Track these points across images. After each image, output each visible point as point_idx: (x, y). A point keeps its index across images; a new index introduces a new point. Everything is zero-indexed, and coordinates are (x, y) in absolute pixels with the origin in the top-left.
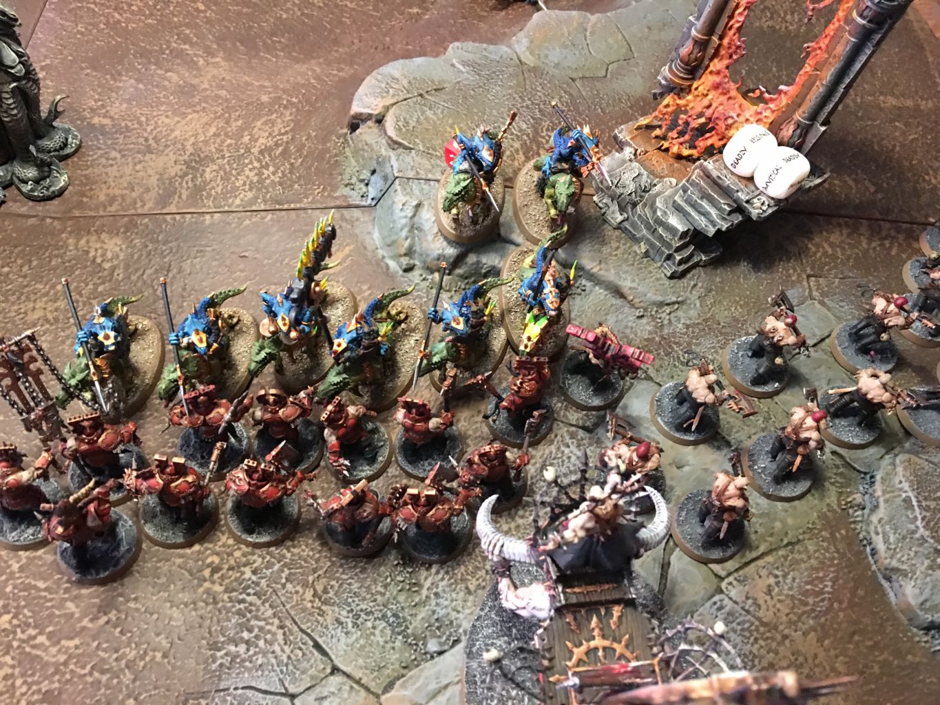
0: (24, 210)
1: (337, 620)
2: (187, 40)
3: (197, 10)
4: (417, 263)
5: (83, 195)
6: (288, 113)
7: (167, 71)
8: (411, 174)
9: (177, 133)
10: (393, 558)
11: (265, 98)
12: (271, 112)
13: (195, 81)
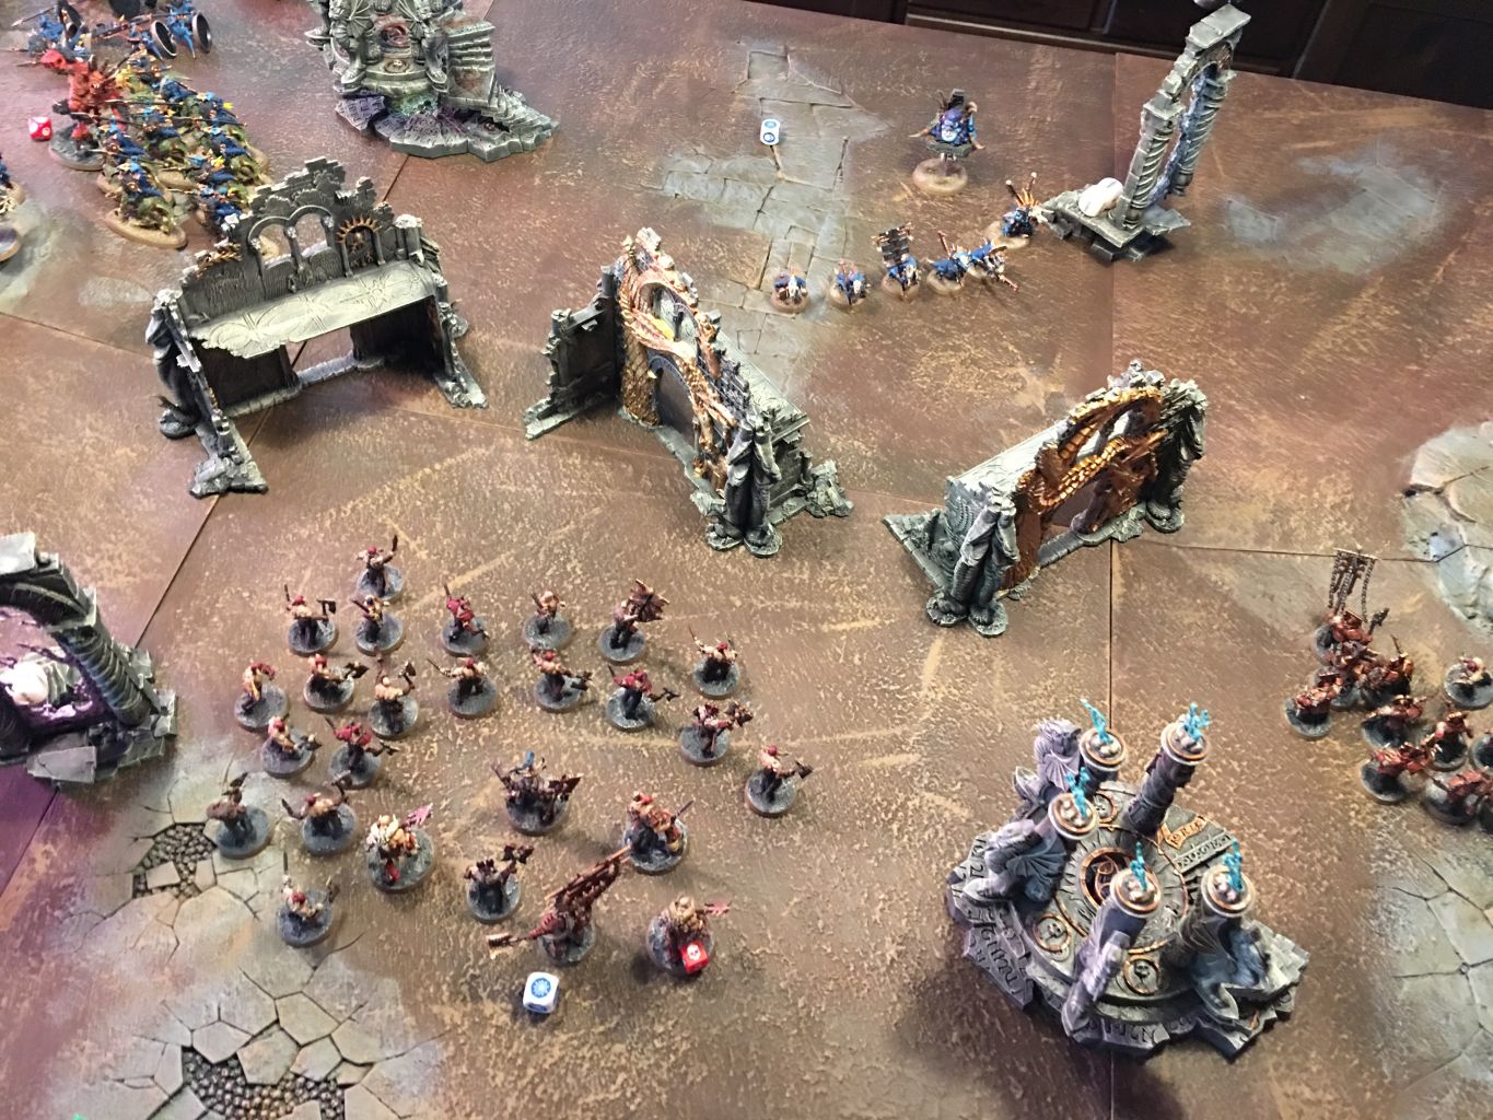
0: (1155, 539)
1: (1446, 860)
2: (1231, 396)
3: (1230, 365)
4: (1479, 612)
5: (1196, 531)
6: (1344, 473)
7: (1229, 426)
8: (1478, 543)
9: (1256, 486)
10: (1478, 827)
11: (1321, 458)
12: (1329, 473)
13: (1255, 438)
